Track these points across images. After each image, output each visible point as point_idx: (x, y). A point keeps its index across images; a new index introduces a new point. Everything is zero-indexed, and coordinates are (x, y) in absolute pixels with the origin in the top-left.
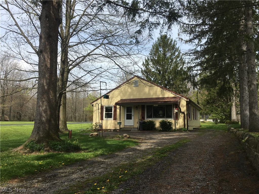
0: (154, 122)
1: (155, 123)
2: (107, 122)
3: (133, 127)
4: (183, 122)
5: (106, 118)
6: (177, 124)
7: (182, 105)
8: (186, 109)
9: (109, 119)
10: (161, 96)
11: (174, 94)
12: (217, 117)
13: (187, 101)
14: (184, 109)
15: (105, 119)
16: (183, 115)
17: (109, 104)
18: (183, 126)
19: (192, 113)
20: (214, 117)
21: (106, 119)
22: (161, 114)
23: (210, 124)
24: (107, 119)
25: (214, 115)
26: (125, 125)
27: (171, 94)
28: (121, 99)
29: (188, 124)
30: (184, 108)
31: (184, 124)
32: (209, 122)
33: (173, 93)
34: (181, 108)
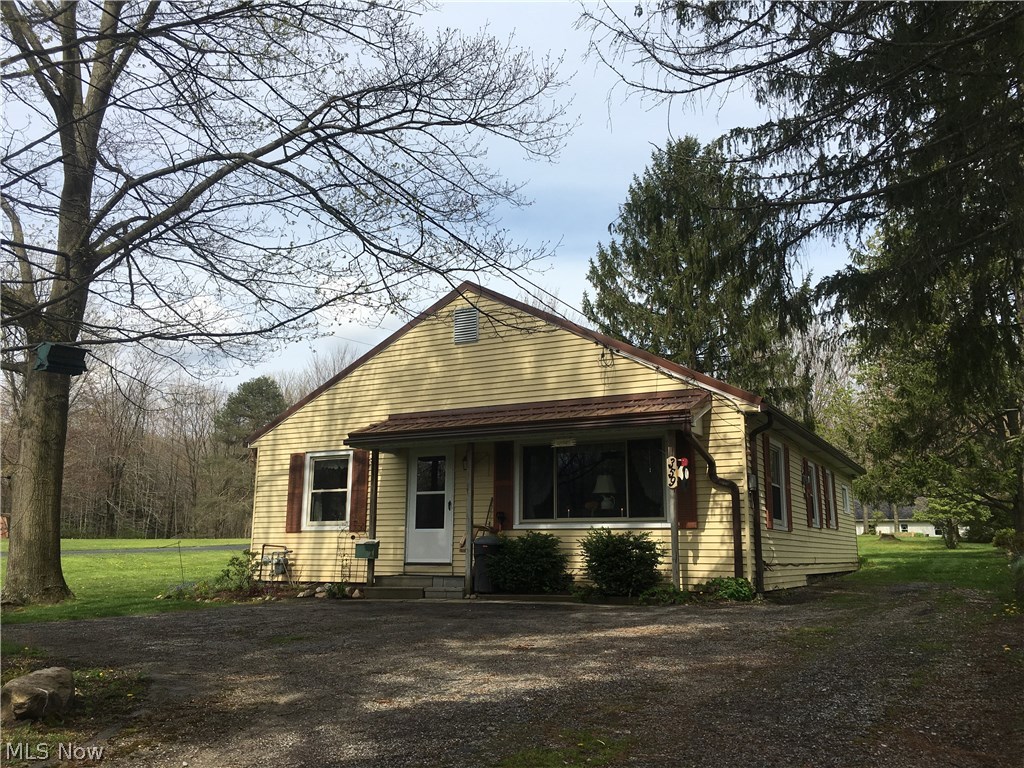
0: (556, 542)
1: (560, 545)
2: (318, 544)
3: (449, 569)
4: (727, 539)
5: (315, 523)
6: (696, 557)
7: (721, 436)
8: (743, 462)
9: (330, 525)
10: (602, 387)
11: (671, 377)
12: (954, 514)
13: (749, 417)
14: (730, 461)
15: (308, 529)
16: (729, 497)
17: (333, 443)
18: (727, 568)
19: (797, 491)
20: (937, 512)
21: (313, 529)
22: (608, 495)
23: (919, 547)
24: (320, 528)
25: (938, 507)
26: (409, 561)
27: (655, 376)
28: (389, 412)
29: (764, 554)
30: (734, 456)
31: (732, 553)
32: (918, 535)
33: (666, 371)
34: (716, 457)
